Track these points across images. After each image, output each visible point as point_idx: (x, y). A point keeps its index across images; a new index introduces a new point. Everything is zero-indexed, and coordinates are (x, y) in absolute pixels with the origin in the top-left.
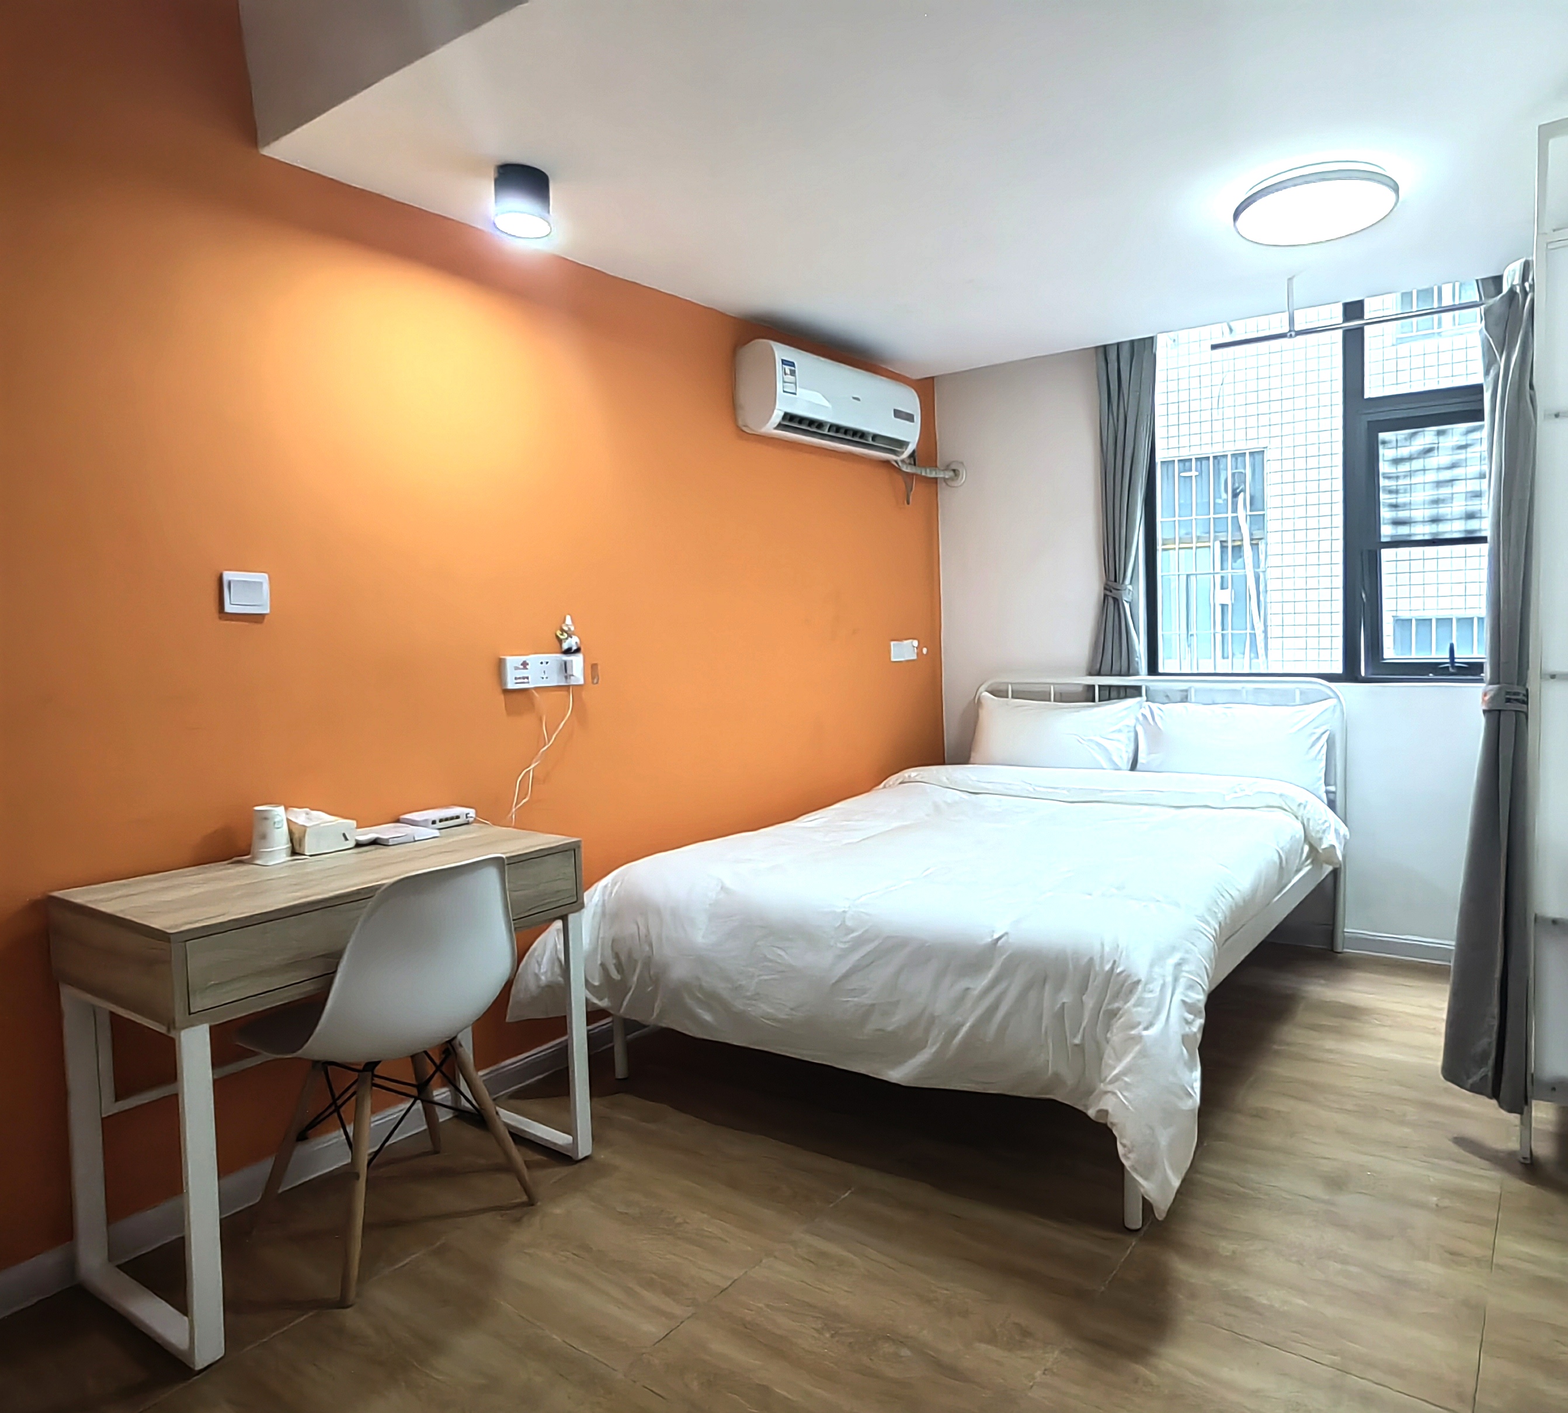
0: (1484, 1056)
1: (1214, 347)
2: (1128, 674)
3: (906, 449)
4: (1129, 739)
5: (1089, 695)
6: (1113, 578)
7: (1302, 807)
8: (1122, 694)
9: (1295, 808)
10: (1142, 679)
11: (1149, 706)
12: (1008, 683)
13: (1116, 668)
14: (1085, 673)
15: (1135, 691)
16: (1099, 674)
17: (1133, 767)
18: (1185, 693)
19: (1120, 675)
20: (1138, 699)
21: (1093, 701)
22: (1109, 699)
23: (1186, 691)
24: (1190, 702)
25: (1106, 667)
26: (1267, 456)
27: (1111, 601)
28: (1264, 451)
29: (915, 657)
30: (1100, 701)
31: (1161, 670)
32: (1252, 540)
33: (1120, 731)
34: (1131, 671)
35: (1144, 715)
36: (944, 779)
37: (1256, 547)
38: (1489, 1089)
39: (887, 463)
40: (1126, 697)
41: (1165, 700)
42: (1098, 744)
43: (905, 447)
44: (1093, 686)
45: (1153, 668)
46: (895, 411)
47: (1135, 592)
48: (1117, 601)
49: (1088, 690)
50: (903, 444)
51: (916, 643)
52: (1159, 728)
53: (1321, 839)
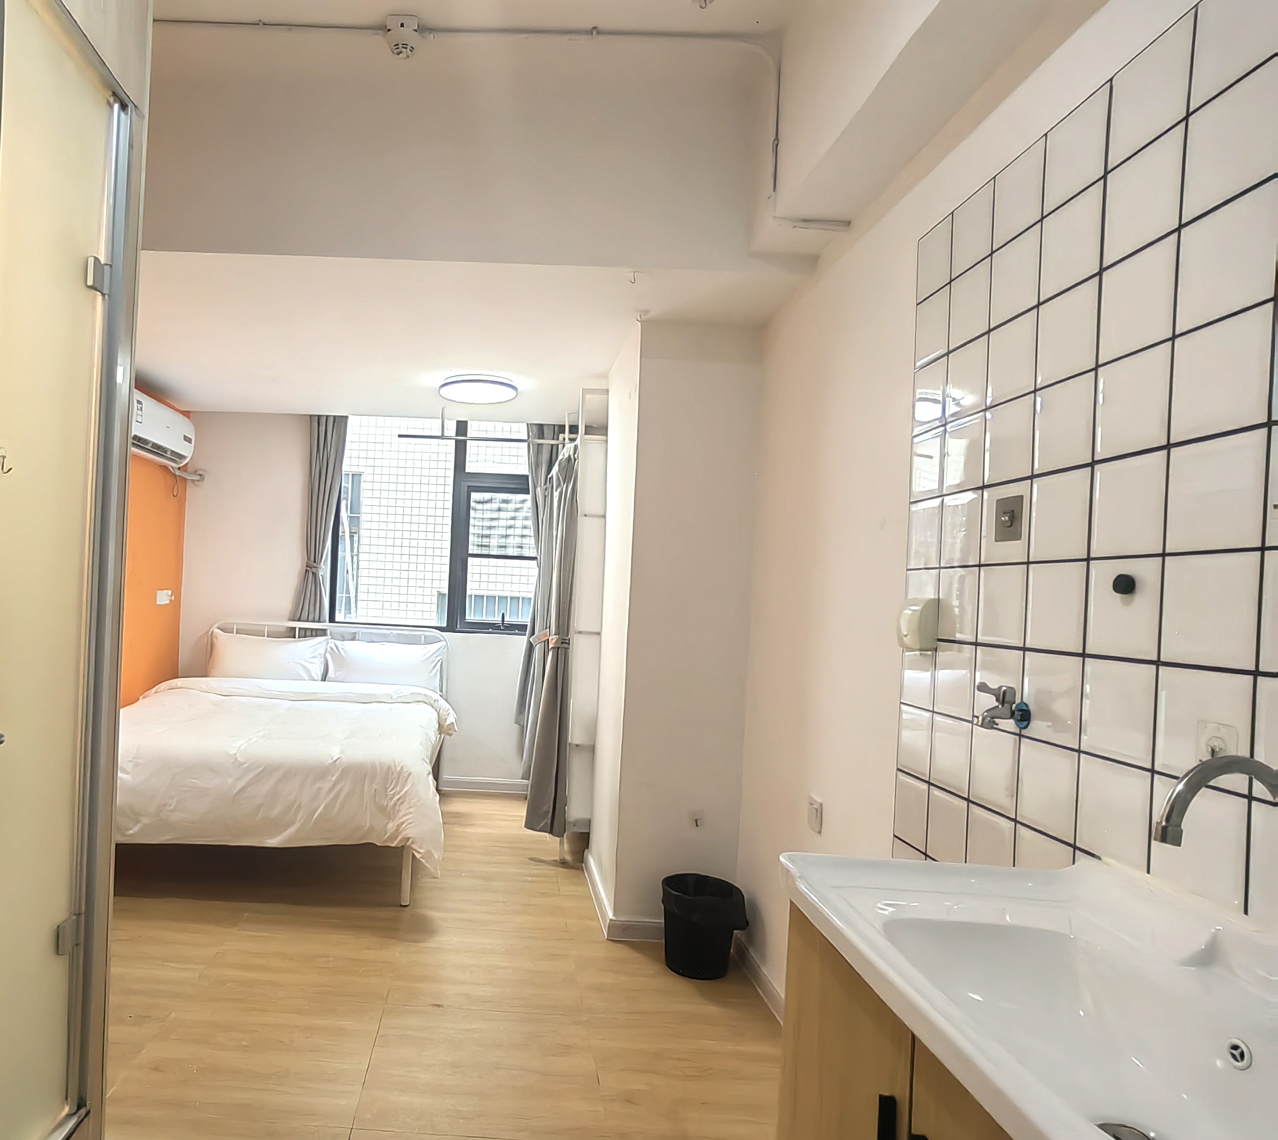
0: (547, 812)
1: (400, 436)
2: (319, 621)
3: (184, 460)
4: (321, 663)
5: (291, 633)
6: (313, 559)
7: (436, 702)
8: (314, 634)
9: (432, 702)
10: (326, 625)
11: (334, 643)
12: (234, 624)
13: (311, 618)
14: (288, 619)
15: (323, 632)
16: (299, 620)
17: (324, 679)
18: (354, 635)
19: (313, 621)
20: (325, 638)
21: (294, 637)
22: (305, 637)
23: (355, 633)
24: (358, 640)
25: (304, 616)
26: (363, 478)
27: (311, 574)
28: (361, 474)
29: (168, 602)
30: (299, 637)
31: (337, 619)
32: (350, 532)
33: (314, 657)
34: (321, 619)
35: (331, 648)
36: (204, 687)
37: (352, 537)
38: (549, 829)
39: (165, 468)
40: (316, 636)
41: (342, 639)
42: (302, 665)
43: (183, 459)
44: (295, 628)
45: (332, 619)
46: (185, 436)
47: (324, 570)
48: (315, 575)
49: (290, 631)
50: (182, 457)
51: (170, 592)
52: (343, 656)
53: (446, 719)
